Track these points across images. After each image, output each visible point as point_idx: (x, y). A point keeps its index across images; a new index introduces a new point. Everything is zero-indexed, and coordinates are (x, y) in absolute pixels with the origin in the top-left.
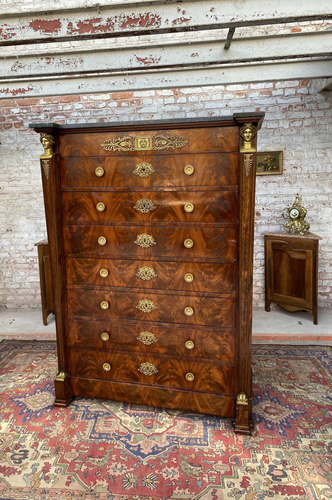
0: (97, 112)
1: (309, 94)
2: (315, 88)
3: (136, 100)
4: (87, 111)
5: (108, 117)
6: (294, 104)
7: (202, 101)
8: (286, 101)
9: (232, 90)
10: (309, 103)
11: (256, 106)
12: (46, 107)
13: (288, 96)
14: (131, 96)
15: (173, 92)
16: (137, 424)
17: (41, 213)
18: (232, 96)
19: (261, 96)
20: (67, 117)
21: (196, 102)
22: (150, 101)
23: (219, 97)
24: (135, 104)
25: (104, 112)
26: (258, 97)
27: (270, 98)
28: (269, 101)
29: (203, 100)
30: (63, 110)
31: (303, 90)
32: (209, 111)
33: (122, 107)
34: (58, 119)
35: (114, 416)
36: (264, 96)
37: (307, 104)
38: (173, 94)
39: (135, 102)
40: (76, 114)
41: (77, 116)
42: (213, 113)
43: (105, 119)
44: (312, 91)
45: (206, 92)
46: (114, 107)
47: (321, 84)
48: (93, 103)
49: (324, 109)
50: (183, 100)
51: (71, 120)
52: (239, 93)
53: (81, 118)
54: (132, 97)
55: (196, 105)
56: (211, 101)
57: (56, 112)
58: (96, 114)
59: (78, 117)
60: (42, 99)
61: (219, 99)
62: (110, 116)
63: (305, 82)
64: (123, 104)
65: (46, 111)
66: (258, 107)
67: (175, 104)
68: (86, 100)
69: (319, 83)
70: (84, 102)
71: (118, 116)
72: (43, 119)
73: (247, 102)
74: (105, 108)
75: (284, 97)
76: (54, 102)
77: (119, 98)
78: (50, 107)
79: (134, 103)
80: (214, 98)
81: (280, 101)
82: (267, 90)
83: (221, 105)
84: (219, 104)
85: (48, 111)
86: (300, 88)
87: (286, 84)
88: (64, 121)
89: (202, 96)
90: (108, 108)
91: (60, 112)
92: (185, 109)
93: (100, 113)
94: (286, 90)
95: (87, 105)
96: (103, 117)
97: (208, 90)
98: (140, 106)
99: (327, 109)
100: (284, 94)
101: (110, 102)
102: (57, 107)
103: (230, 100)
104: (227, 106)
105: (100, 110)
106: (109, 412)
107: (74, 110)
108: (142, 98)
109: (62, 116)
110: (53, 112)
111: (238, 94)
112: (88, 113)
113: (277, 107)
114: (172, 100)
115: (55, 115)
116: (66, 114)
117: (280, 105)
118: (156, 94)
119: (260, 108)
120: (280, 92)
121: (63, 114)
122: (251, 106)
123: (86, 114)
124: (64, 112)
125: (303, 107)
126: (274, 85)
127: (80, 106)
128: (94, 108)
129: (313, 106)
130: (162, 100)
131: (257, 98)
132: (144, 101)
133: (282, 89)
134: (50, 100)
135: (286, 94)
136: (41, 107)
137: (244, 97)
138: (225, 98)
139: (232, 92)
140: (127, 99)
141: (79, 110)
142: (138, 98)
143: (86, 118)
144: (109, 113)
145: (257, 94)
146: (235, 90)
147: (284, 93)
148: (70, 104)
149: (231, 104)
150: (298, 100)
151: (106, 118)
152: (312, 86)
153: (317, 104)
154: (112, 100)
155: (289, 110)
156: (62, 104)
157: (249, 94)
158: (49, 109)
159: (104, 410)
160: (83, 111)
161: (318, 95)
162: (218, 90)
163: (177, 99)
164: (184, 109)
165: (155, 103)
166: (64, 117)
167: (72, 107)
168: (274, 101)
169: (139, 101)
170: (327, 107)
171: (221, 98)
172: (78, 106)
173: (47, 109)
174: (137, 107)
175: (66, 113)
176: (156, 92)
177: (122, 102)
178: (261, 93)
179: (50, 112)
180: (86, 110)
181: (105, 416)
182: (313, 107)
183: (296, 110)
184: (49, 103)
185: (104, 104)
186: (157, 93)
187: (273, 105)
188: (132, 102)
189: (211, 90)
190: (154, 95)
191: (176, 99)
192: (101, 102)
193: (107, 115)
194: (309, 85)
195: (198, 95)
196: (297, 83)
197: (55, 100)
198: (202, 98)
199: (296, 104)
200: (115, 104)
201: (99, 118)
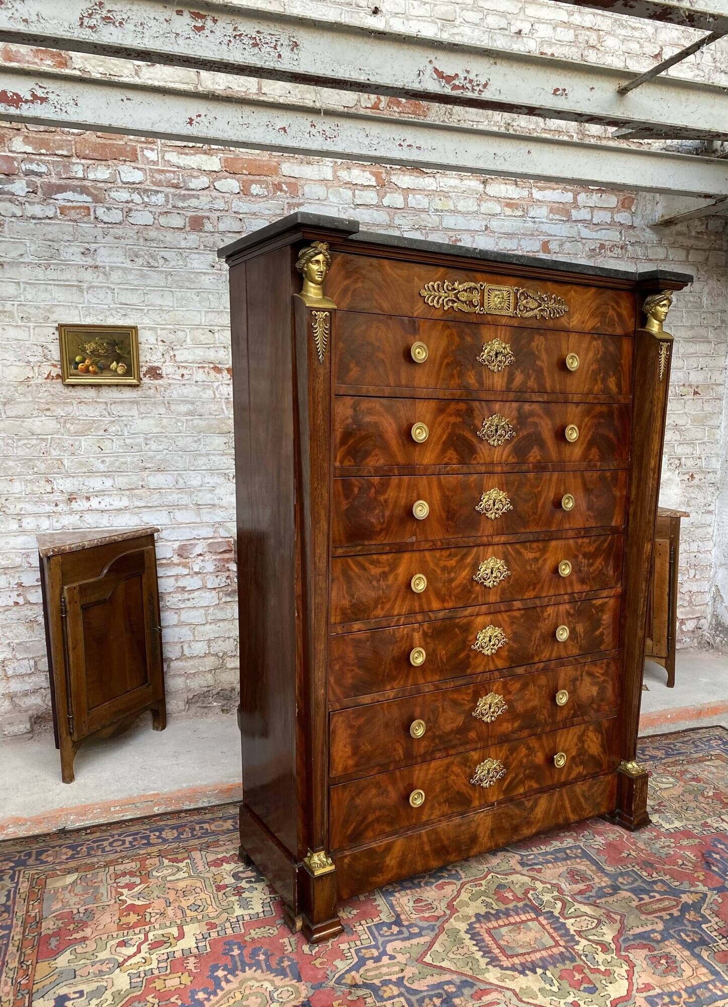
0: (184, 198)
1: (632, 227)
2: (643, 216)
3: (289, 185)
4: (157, 192)
5: (214, 215)
6: (607, 243)
7: (437, 210)
8: (595, 235)
9: (498, 195)
10: (632, 244)
11: (541, 237)
12: (31, 161)
13: (598, 224)
14: (275, 170)
15: (374, 179)
16: (555, 989)
17: (11, 463)
18: (497, 209)
19: (551, 215)
20: (97, 200)
21: (423, 211)
22: (320, 191)
23: (471, 205)
24: (286, 192)
25: (203, 202)
26: (547, 218)
27: (568, 225)
28: (563, 230)
29: (439, 208)
30: (84, 179)
31: (623, 217)
32: (451, 234)
33: (252, 195)
34: (69, 201)
35: (488, 987)
36: (557, 217)
37: (629, 247)
38: (374, 184)
39: (284, 187)
40: (124, 195)
41: (127, 202)
42: (460, 240)
43: (205, 221)
44: (638, 222)
45: (446, 190)
46: (232, 193)
47: (653, 210)
48: (174, 172)
49: (657, 260)
50: (396, 199)
51: (109, 209)
52: (510, 204)
53: (139, 208)
54: (277, 174)
55: (423, 215)
56: (455, 212)
57: (62, 182)
58: (181, 204)
59: (130, 205)
60: (21, 139)
61: (471, 209)
62: (218, 214)
63: (626, 201)
64: (255, 189)
65: (29, 173)
66: (546, 238)
67: (378, 206)
68: (155, 163)
69: (649, 207)
70: (147, 167)
71: (241, 216)
72: (23, 194)
73: (526, 225)
74: (205, 192)
75: (592, 226)
76: (60, 152)
77: (245, 172)
78: (44, 162)
79: (281, 190)
80: (462, 206)
81: (585, 233)
82: (561, 206)
83: (476, 225)
84: (472, 221)
85: (39, 174)
86: (618, 212)
87: (595, 199)
88: (88, 208)
89: (437, 199)
90: (215, 193)
91: (76, 183)
92: (400, 222)
93: (194, 202)
94: (595, 212)
95: (158, 177)
96: (200, 214)
97: (451, 187)
98: (296, 201)
99: (661, 260)
100: (592, 220)
101: (220, 179)
102: (67, 168)
103: (494, 215)
104: (487, 228)
105: (192, 194)
106: (464, 978)
107: (120, 184)
108: (302, 182)
109: (81, 193)
110: (54, 180)
111: (508, 205)
112: (159, 199)
113: (579, 244)
114: (370, 197)
115: (61, 189)
116: (95, 192)
117: (584, 241)
118: (336, 177)
119: (549, 241)
120: (584, 214)
121: (84, 190)
122: (532, 235)
123: (154, 199)
124: (86, 183)
125: (624, 251)
126: (575, 198)
127: (138, 176)
128: (176, 187)
129: (639, 251)
130: (350, 193)
131: (544, 220)
132: (306, 189)
133: (589, 209)
134: (44, 143)
135: (595, 221)
136: (14, 159)
137: (520, 213)
138: (483, 210)
139: (498, 199)
140: (265, 178)
141: (132, 187)
142: (293, 180)
143: (153, 209)
144: (216, 207)
145: (544, 211)
146: (502, 195)
147: (592, 217)
148: (108, 166)
149: (494, 224)
150: (613, 235)
151: (208, 218)
152: (639, 211)
153: (646, 247)
154: (225, 173)
155: (600, 253)
156: (83, 161)
157: (530, 209)
158: (43, 169)
159: (447, 977)
160: (146, 191)
161: (648, 230)
162: (469, 189)
163: (383, 198)
164: (397, 221)
165: (332, 198)
166: (89, 199)
167: (113, 175)
168: (573, 233)
169: (294, 185)
170: (662, 256)
171: (476, 208)
172: (130, 173)
173: (34, 167)
174: (290, 201)
175: (95, 188)
176: (335, 172)
177: (253, 182)
178: (551, 211)
179: (45, 179)
180: (154, 188)
181: (467, 991)
182: (640, 253)
183: (612, 254)
184: (43, 151)
185: (204, 181)
186: (339, 174)
187: (574, 240)
188: (278, 187)
189: (455, 187)
190: (330, 177)
191: (381, 197)
192: (195, 174)
193: (210, 210)
194: (633, 210)
195: (430, 194)
196: (612, 200)
197: (61, 147)
198: (438, 204)
199: (611, 243)
200: (232, 184)
201: (190, 214)
